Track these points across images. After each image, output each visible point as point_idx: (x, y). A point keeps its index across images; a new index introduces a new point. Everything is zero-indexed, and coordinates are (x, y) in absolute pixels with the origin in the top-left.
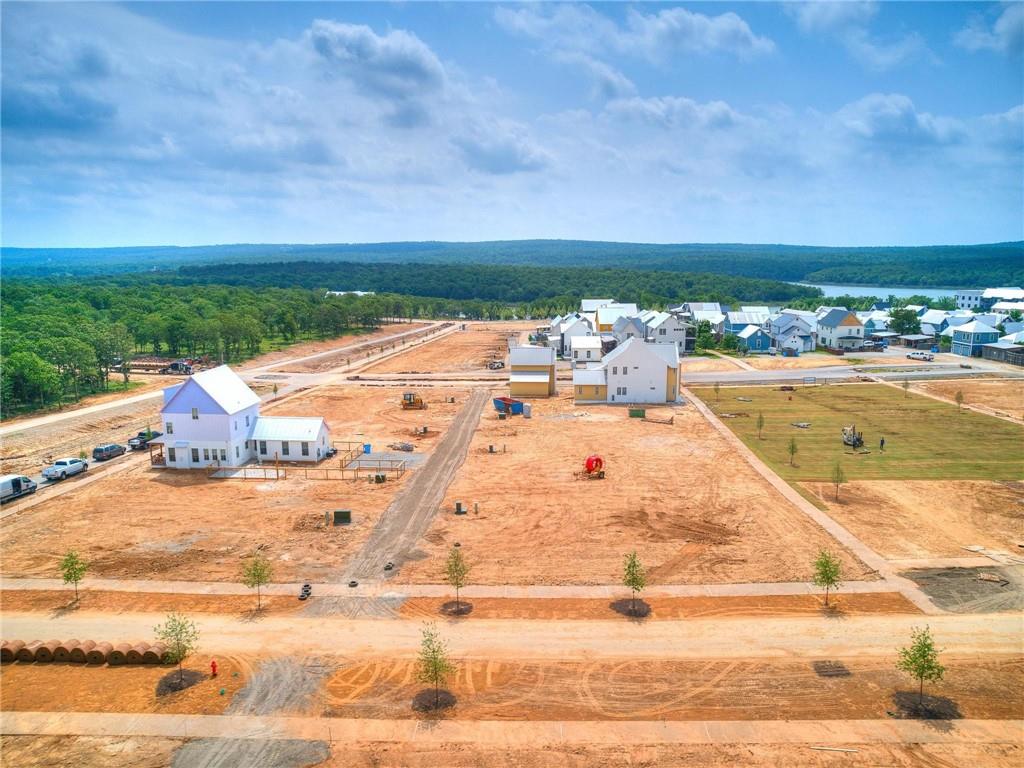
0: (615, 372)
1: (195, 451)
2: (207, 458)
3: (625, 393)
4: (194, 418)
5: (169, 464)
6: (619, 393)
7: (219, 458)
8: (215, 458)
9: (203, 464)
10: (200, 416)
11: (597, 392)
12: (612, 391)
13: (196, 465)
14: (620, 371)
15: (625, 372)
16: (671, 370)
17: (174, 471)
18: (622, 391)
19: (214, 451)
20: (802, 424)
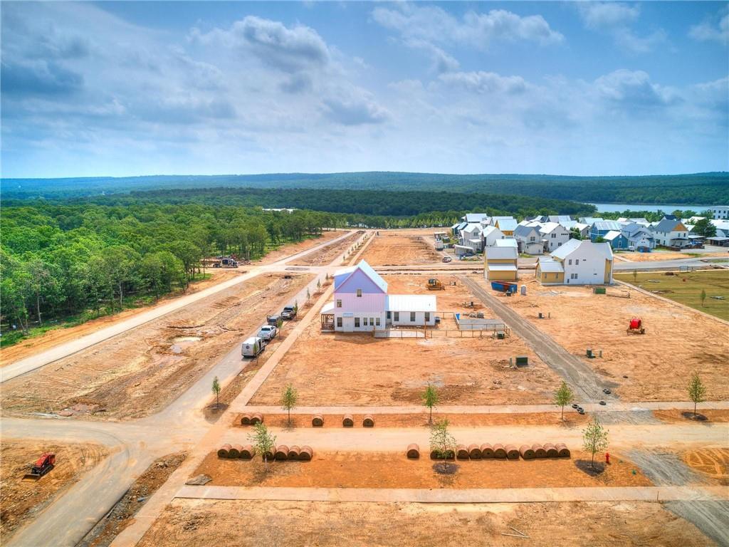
0: (570, 263)
1: (357, 320)
2: (365, 324)
3: (576, 278)
4: (358, 296)
5: (337, 329)
6: (572, 278)
7: (375, 324)
8: (372, 324)
9: (362, 328)
10: (362, 294)
11: (557, 277)
12: (567, 276)
13: (357, 329)
14: (574, 262)
15: (577, 264)
16: (609, 262)
17: (341, 333)
18: (574, 276)
19: (372, 319)
20: (719, 297)
